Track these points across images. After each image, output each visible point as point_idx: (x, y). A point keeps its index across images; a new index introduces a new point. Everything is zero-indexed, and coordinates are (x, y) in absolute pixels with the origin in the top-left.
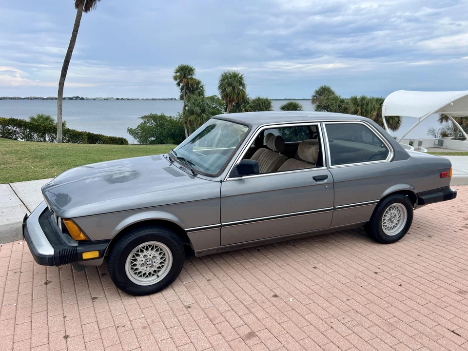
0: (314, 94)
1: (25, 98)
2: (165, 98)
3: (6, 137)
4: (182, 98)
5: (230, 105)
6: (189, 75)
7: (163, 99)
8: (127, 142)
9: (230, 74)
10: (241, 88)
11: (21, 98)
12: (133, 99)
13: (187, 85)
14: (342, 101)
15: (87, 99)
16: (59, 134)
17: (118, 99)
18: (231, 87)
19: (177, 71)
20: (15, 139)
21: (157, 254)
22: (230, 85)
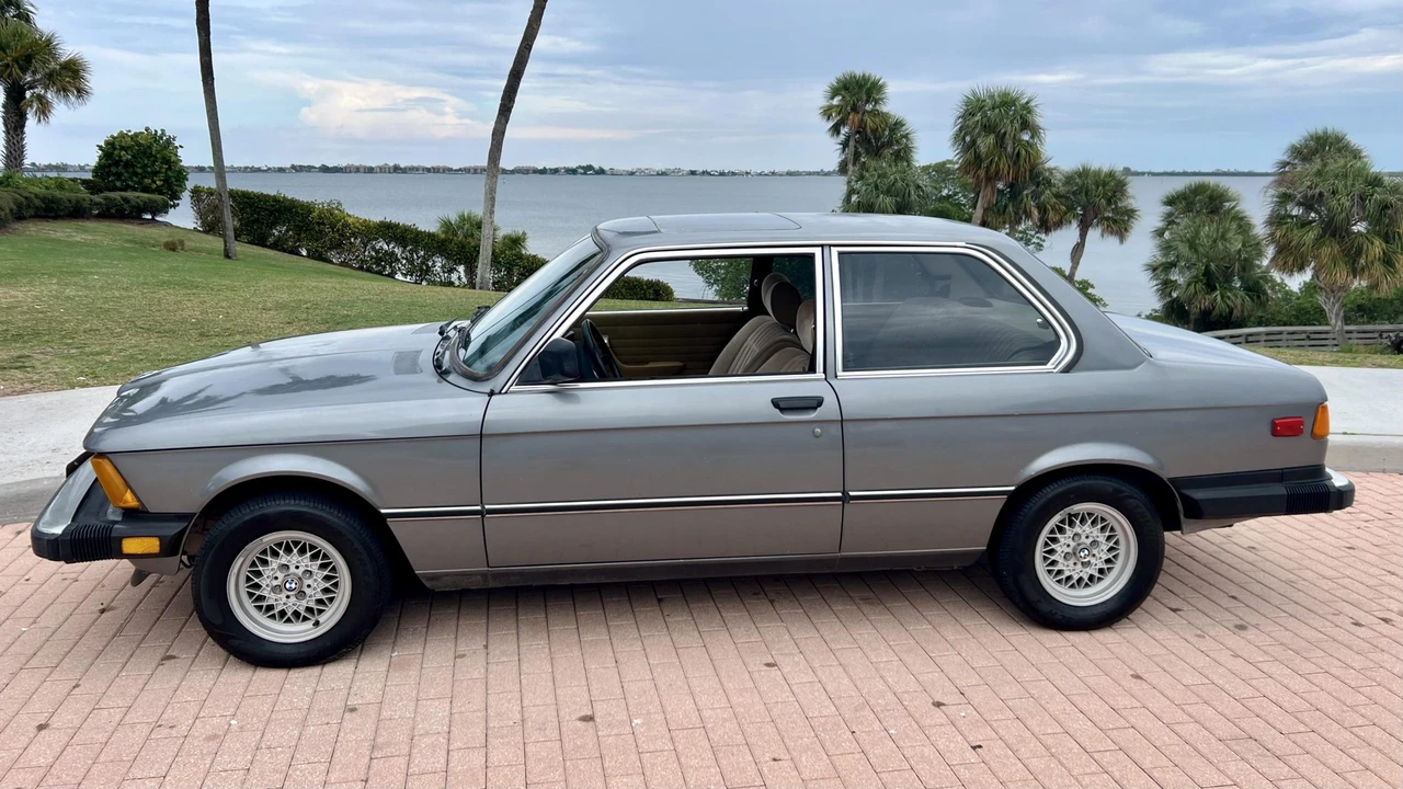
0: (1285, 158)
1: (460, 170)
2: (826, 170)
3: (369, 270)
4: (843, 169)
5: (989, 189)
6: (867, 102)
7: (818, 173)
8: (671, 293)
9: (992, 97)
10: (1026, 137)
11: (450, 170)
12: (734, 174)
13: (860, 130)
14: (1376, 181)
15: (613, 173)
16: (483, 264)
17: (693, 173)
18: (992, 137)
19: (835, 92)
20: (388, 276)
21: (315, 566)
22: (988, 128)
